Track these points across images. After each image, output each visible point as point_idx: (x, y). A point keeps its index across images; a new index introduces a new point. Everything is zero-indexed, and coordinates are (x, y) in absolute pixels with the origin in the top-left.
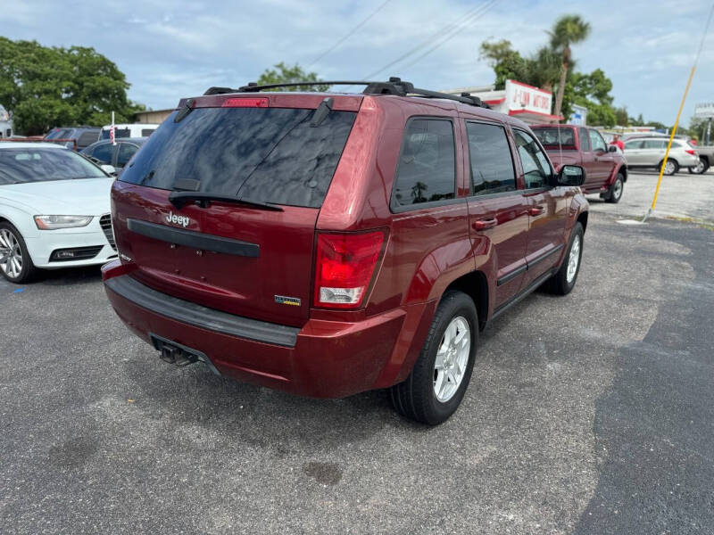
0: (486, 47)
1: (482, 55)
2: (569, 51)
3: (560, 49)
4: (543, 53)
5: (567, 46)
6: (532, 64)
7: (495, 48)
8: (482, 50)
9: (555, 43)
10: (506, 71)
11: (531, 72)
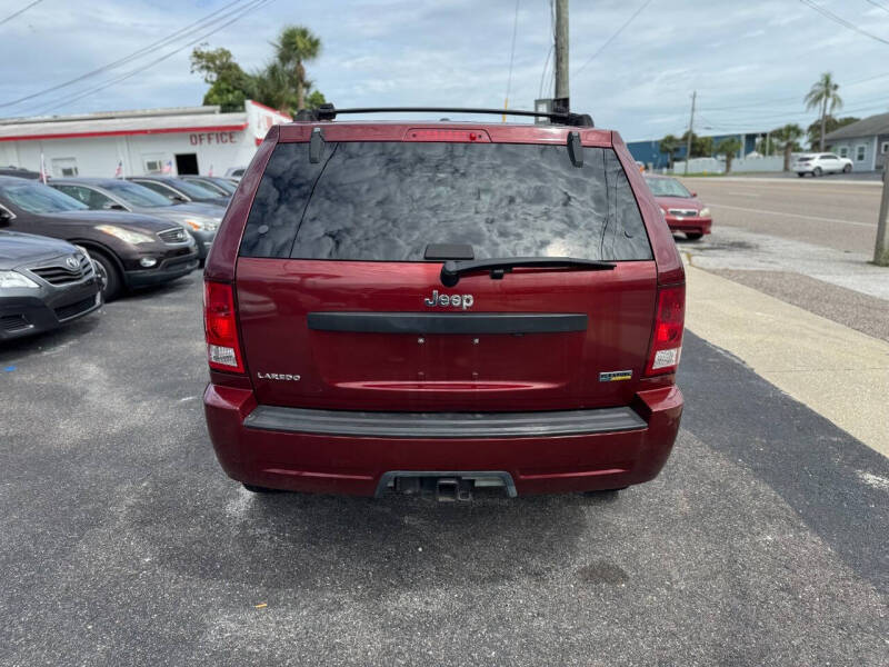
0: (198, 55)
1: (196, 67)
2: (302, 69)
3: (291, 66)
4: (273, 70)
5: (299, 62)
6: (261, 82)
7: (211, 58)
8: (195, 60)
9: (284, 58)
10: (231, 88)
11: (262, 92)
